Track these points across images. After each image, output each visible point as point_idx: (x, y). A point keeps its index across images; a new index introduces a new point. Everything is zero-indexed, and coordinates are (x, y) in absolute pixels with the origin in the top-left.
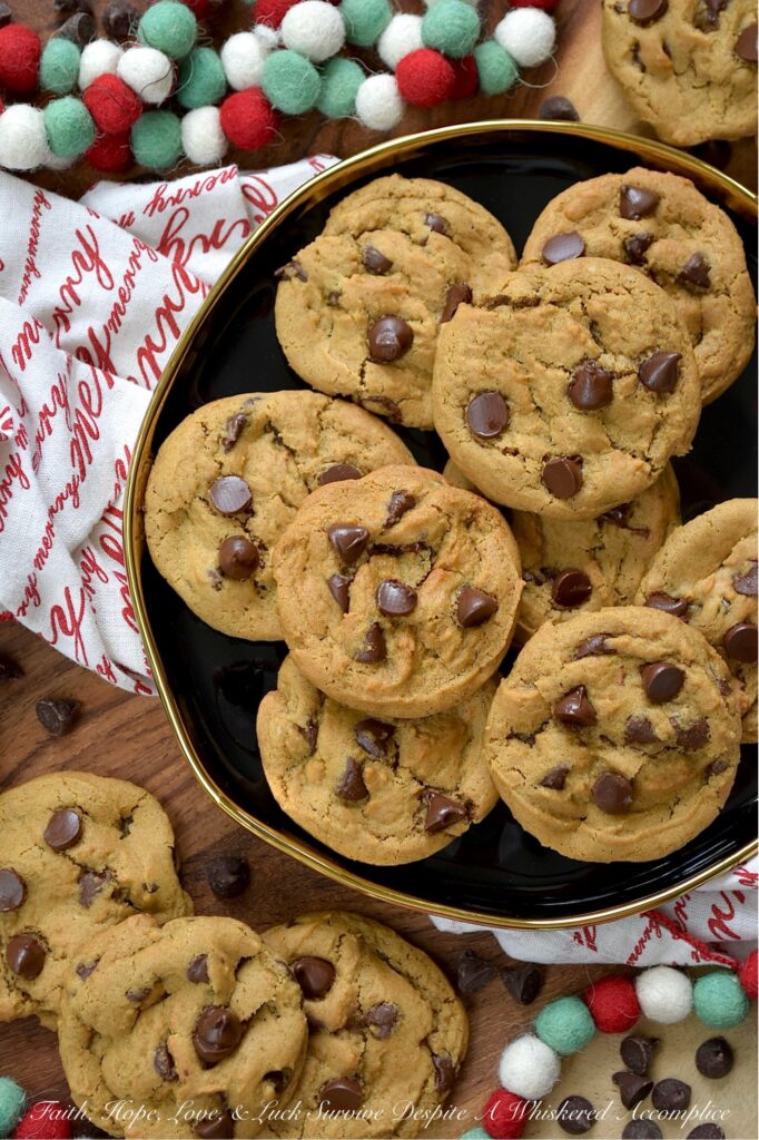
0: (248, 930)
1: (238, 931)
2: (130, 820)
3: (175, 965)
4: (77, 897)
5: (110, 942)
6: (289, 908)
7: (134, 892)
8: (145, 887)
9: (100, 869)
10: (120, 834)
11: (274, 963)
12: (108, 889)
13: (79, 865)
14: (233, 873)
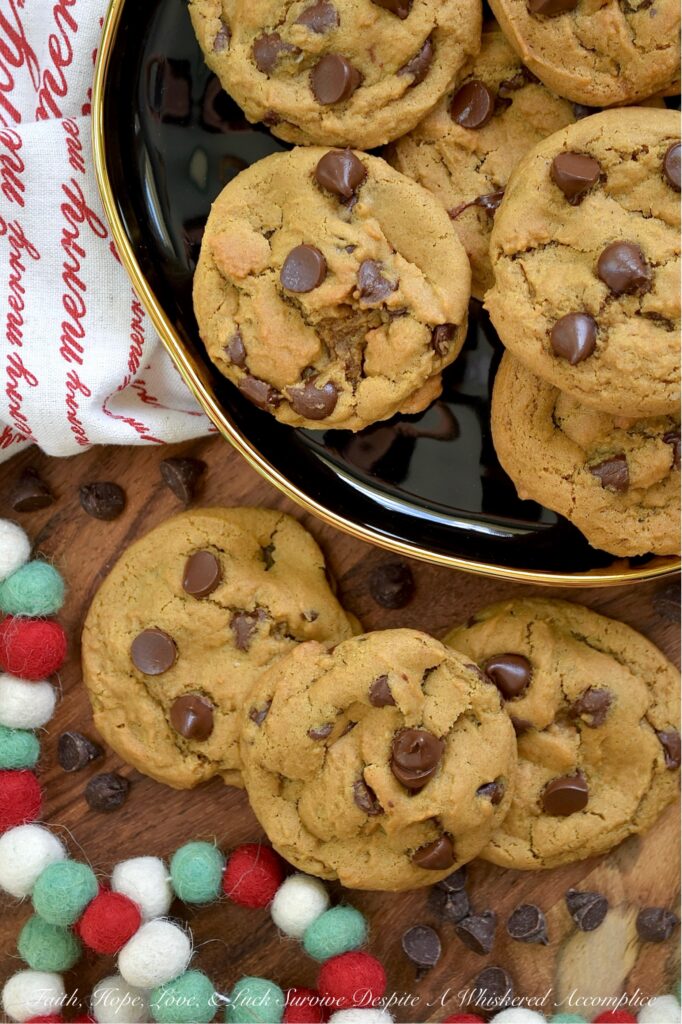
0: (426, 638)
1: (416, 642)
2: (272, 548)
3: (355, 692)
4: (233, 643)
5: (278, 680)
6: (465, 606)
7: (293, 625)
8: (303, 617)
9: (251, 608)
10: (264, 565)
11: (463, 668)
12: (265, 626)
13: (226, 608)
14: (396, 582)
